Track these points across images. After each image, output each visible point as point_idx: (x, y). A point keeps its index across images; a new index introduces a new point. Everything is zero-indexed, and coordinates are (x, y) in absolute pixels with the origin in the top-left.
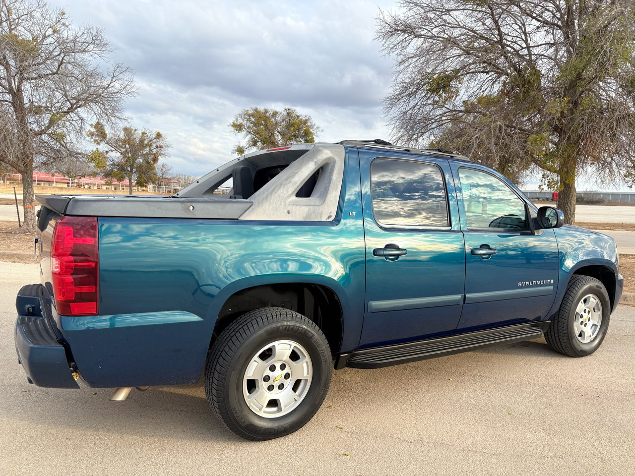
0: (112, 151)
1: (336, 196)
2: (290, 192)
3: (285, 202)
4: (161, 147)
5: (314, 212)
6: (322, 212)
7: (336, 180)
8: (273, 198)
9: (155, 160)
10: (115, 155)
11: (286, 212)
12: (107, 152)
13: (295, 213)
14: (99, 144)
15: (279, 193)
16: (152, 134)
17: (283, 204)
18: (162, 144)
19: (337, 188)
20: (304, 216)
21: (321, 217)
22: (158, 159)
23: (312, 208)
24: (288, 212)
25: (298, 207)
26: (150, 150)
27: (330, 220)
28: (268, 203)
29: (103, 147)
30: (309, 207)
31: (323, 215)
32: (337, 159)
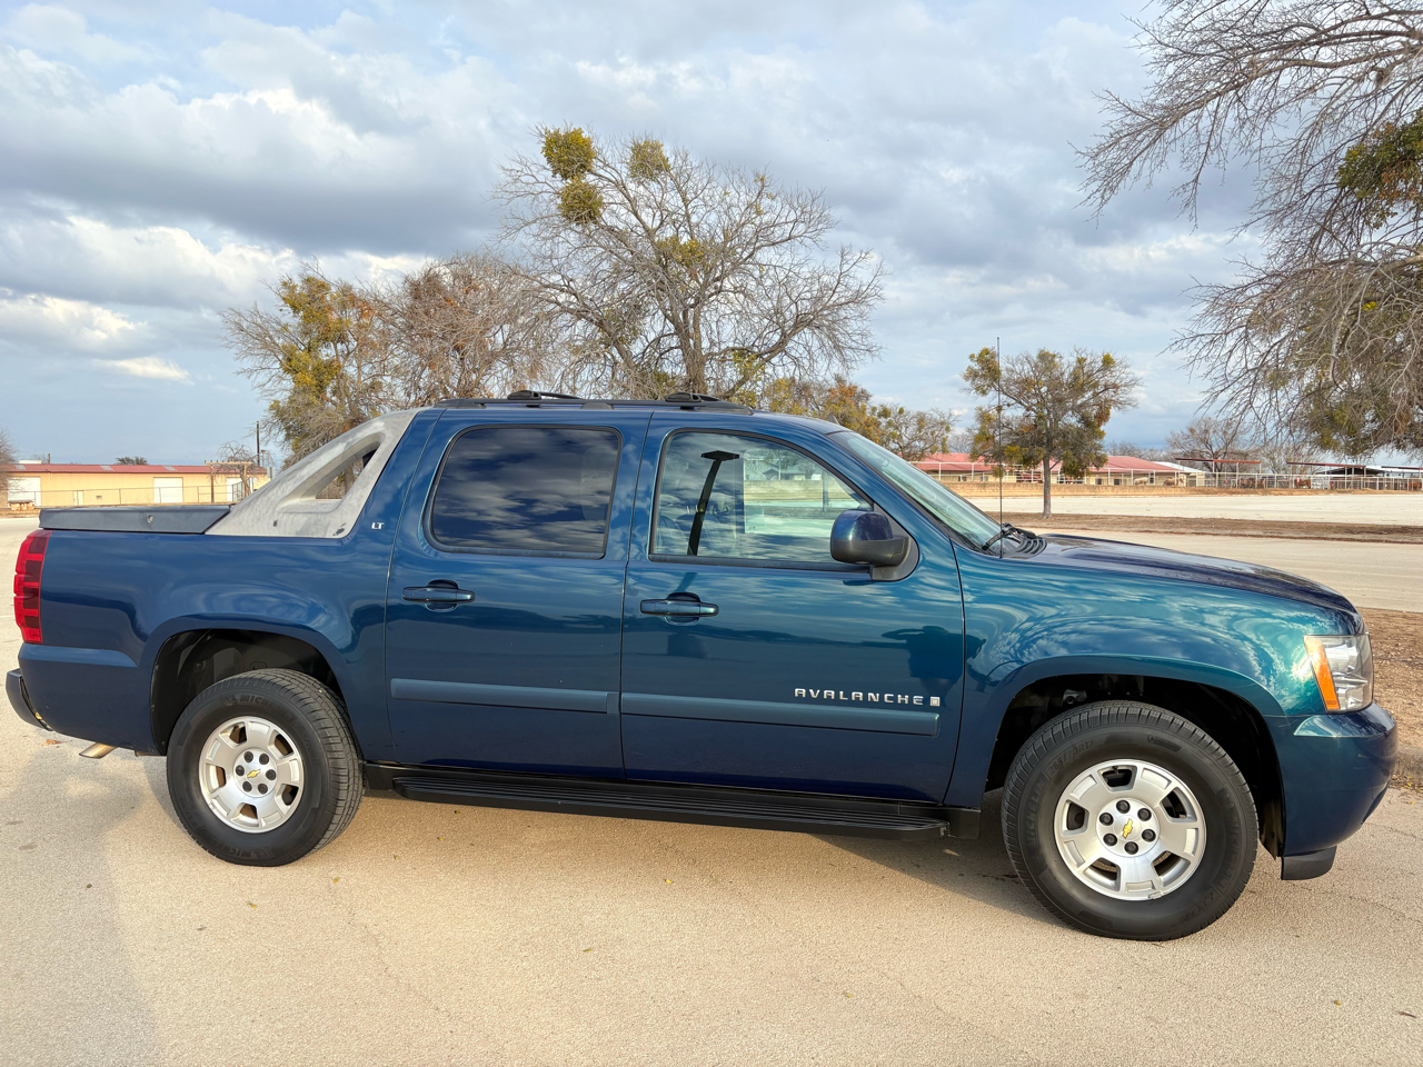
0: (1009, 405)
1: (361, 496)
2: (288, 493)
3: (274, 509)
4: (1115, 386)
5: (315, 524)
6: (329, 524)
7: (370, 471)
8: (258, 503)
9: (1103, 416)
10: (1015, 413)
11: (272, 523)
12: (999, 409)
13: (285, 525)
14: (984, 393)
15: (270, 494)
16: (1094, 358)
17: (270, 511)
18: (1118, 381)
19: (368, 484)
20: (299, 529)
21: (326, 531)
22: (1108, 414)
23: (313, 517)
24: (275, 524)
25: (291, 516)
26: (1095, 395)
27: (341, 536)
28: (249, 510)
29: (990, 400)
30: (310, 515)
31: (330, 528)
32: (389, 434)
